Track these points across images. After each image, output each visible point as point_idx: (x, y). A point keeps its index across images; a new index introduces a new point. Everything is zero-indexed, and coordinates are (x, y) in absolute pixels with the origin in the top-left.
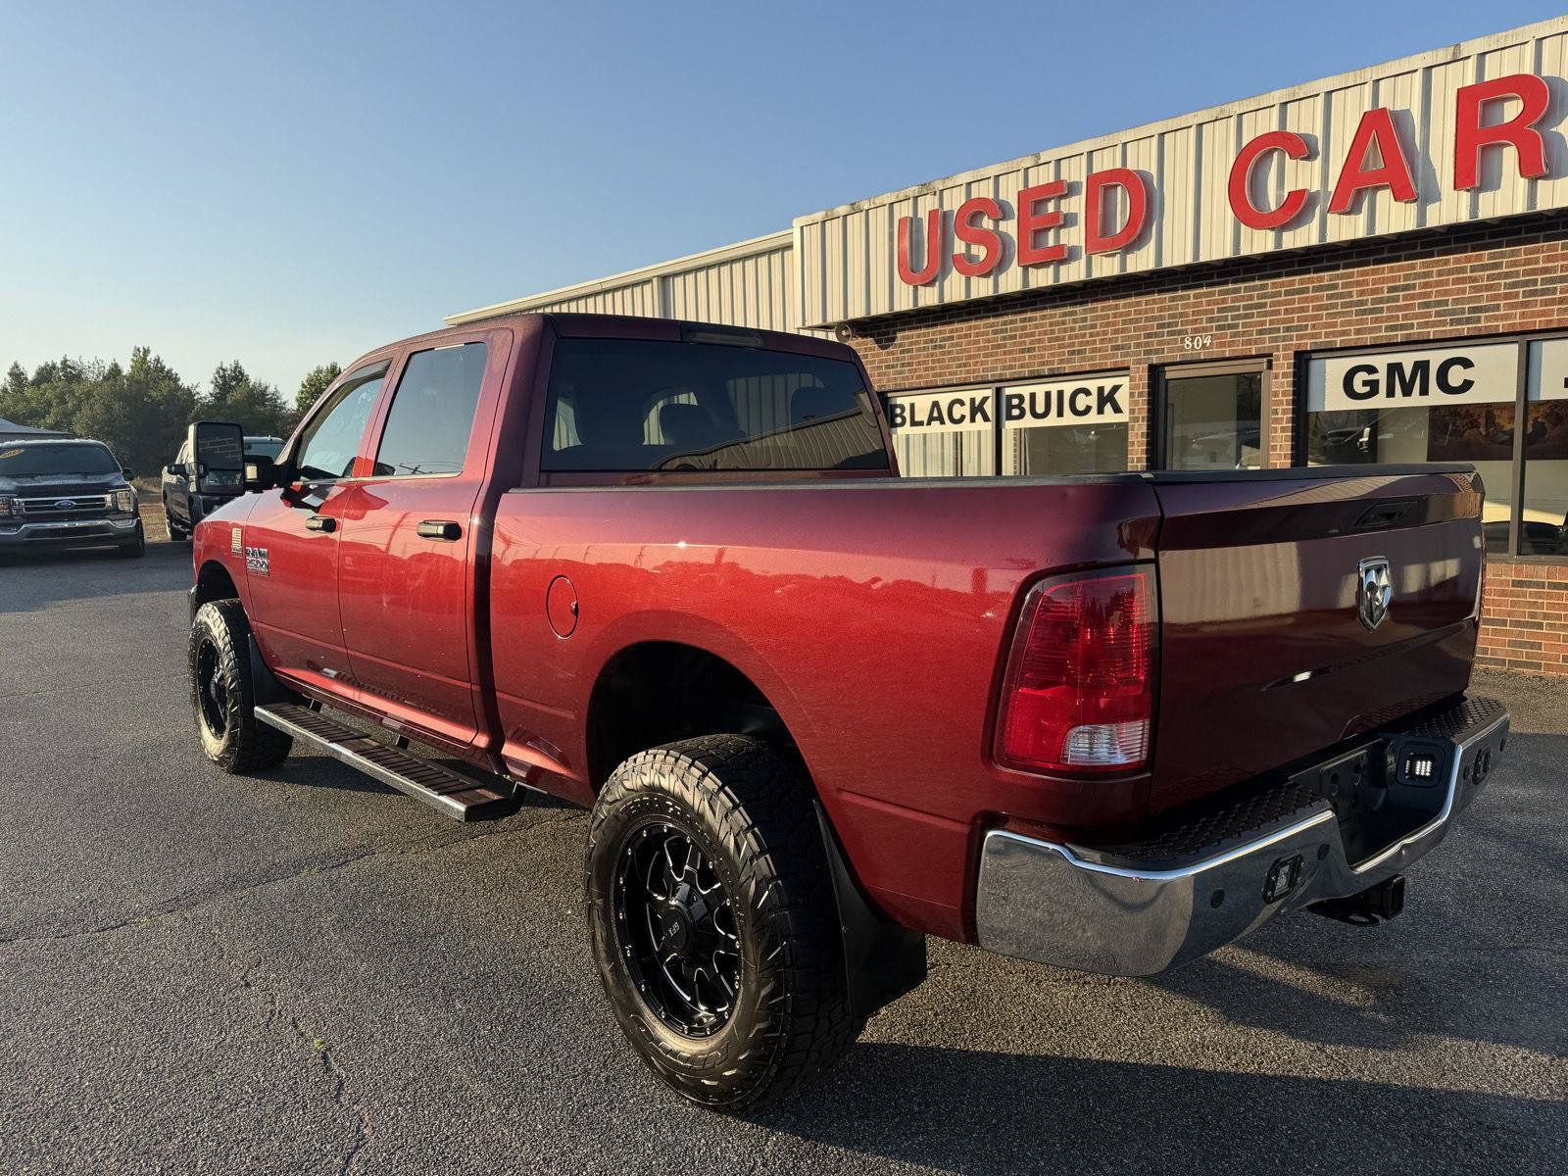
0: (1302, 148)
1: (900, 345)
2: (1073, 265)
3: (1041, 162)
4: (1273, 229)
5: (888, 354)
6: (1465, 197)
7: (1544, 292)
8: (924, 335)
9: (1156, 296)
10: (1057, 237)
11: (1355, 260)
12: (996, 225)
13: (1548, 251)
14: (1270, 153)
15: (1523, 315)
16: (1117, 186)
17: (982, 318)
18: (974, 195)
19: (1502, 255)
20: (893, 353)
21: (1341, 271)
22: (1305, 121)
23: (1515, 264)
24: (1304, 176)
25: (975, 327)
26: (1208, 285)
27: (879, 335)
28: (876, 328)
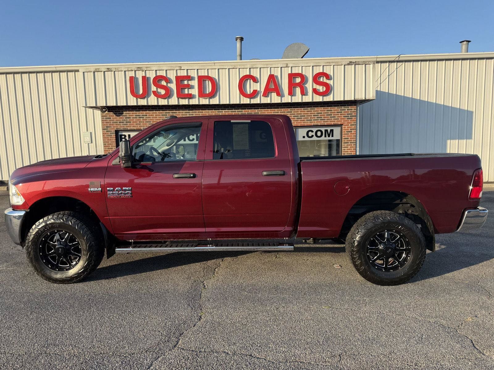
0: (255, 80)
1: (125, 116)
2: (193, 100)
3: (182, 69)
4: (249, 98)
5: (120, 118)
6: (290, 97)
7: (300, 118)
8: (135, 113)
9: (214, 111)
10: (188, 91)
11: (263, 107)
12: (167, 85)
13: (300, 110)
14: (248, 79)
15: (296, 123)
16: (206, 80)
17: (157, 110)
18: (158, 74)
19: (292, 110)
20: (122, 118)
21: (260, 110)
22: (255, 73)
23: (295, 112)
24: (255, 86)
25: (155, 113)
26: (228, 109)
27: (115, 112)
28: (114, 109)
